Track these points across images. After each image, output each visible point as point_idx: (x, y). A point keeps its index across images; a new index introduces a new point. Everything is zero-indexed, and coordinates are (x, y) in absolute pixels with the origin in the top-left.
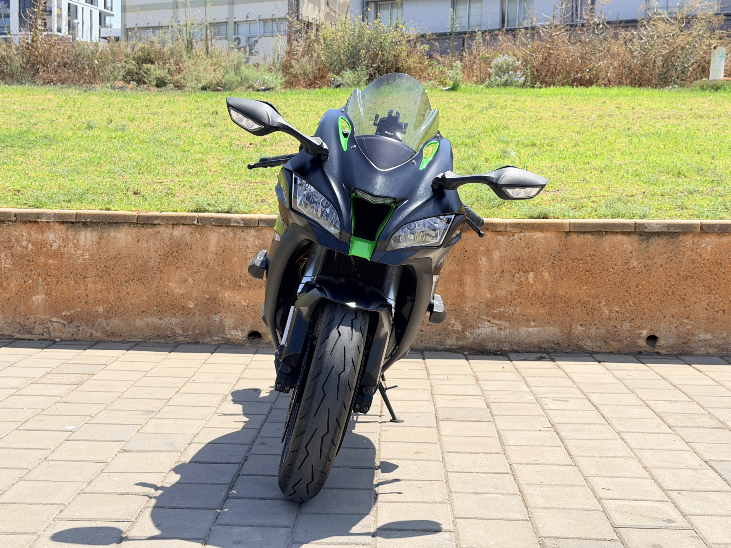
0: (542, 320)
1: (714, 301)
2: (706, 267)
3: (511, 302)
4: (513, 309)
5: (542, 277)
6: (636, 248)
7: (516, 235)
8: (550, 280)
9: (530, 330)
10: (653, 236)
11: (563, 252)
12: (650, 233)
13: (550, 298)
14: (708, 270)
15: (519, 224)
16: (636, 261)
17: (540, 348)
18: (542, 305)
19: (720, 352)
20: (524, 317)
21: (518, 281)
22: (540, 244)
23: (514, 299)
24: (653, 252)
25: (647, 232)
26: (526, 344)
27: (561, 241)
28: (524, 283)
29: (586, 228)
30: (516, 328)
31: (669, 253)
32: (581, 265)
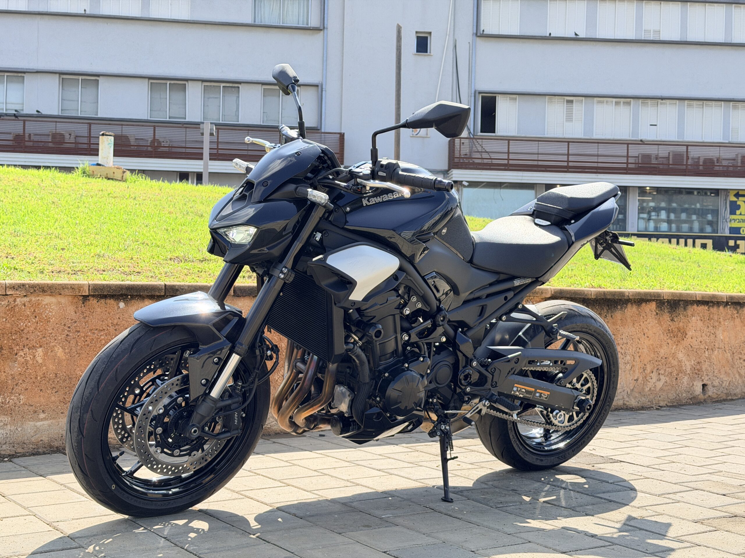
0: (53, 410)
3: (13, 389)
4: (16, 398)
5: (53, 354)
7: (18, 300)
8: (64, 358)
9: (39, 424)
11: (80, 321)
13: (65, 381)
15: (24, 285)
17: (51, 447)
18: (55, 390)
20: (30, 408)
21: (23, 360)
22: (50, 312)
23: (17, 385)
26: (33, 443)
27: (77, 307)
28: (31, 362)
29: (109, 291)
30: (19, 425)
32: (102, 337)
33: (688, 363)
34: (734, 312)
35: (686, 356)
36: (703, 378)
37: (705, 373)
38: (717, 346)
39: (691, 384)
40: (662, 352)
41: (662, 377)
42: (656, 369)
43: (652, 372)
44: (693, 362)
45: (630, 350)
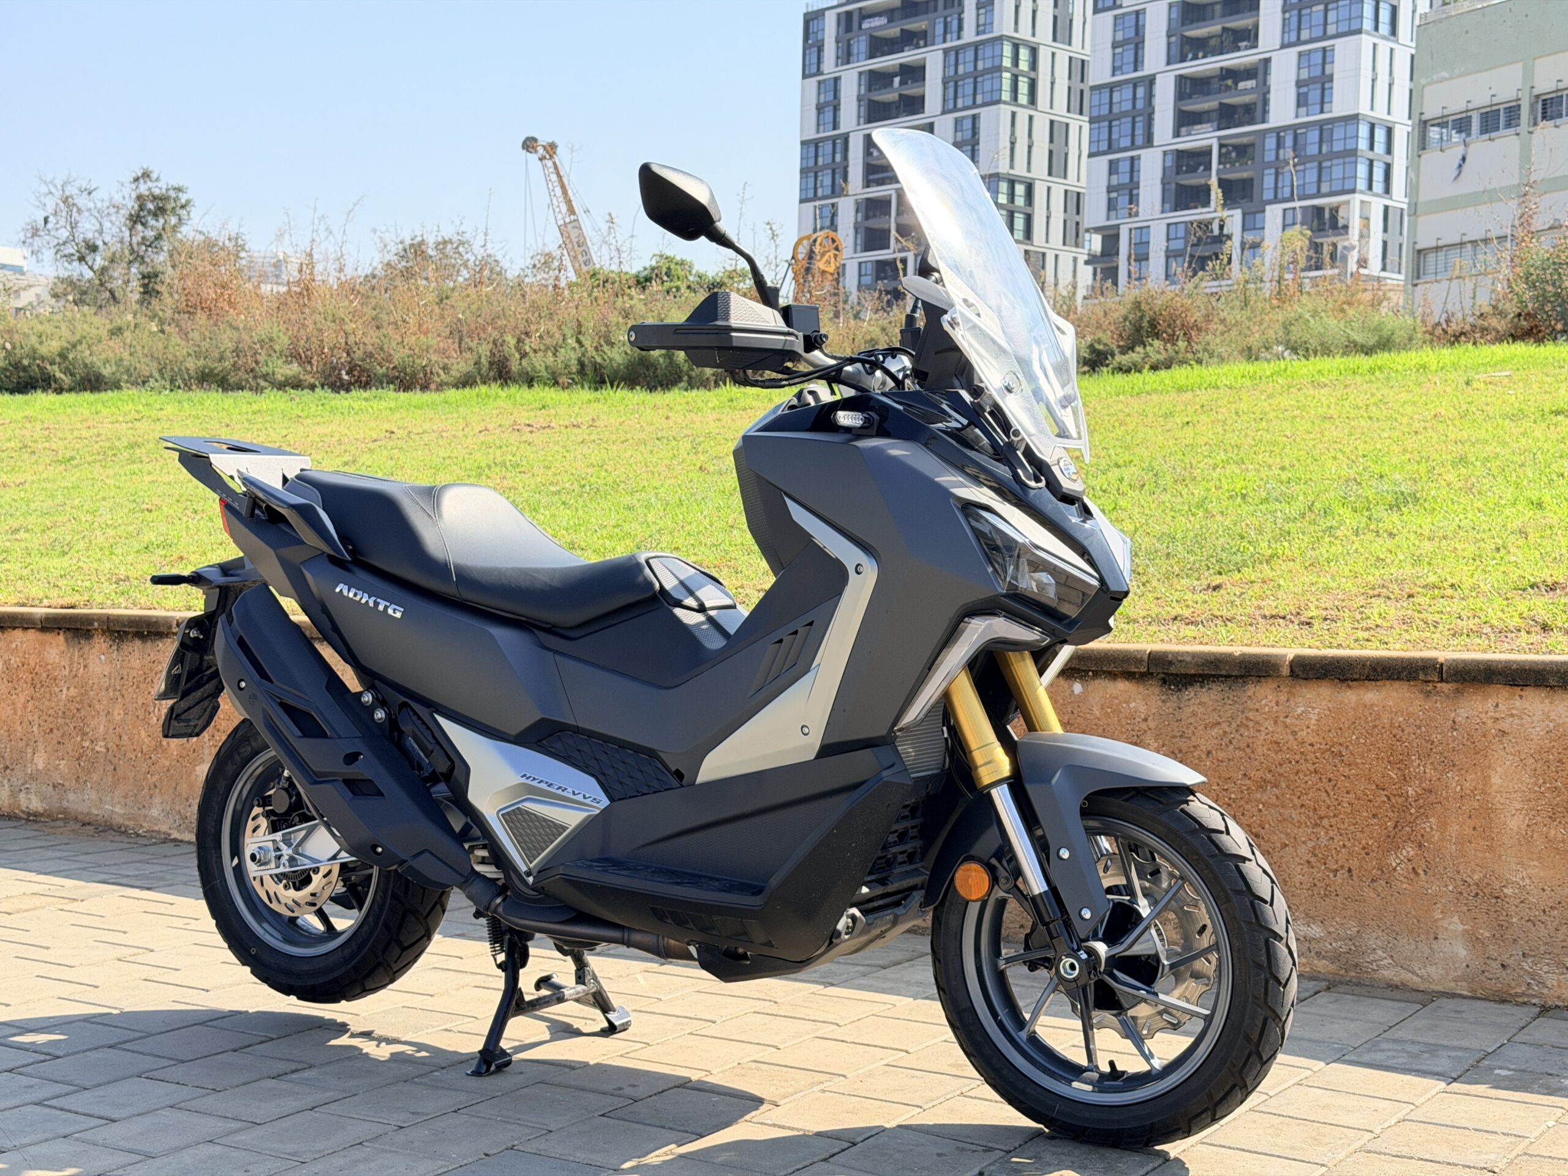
1: (1326, 846)
2: (1306, 760)
6: (1154, 711)
10: (1191, 684)
12: (1186, 676)
14: (1312, 768)
16: (1156, 740)
19: (1342, 972)
24: (1192, 720)
25: (1177, 675)
31: (1225, 726)
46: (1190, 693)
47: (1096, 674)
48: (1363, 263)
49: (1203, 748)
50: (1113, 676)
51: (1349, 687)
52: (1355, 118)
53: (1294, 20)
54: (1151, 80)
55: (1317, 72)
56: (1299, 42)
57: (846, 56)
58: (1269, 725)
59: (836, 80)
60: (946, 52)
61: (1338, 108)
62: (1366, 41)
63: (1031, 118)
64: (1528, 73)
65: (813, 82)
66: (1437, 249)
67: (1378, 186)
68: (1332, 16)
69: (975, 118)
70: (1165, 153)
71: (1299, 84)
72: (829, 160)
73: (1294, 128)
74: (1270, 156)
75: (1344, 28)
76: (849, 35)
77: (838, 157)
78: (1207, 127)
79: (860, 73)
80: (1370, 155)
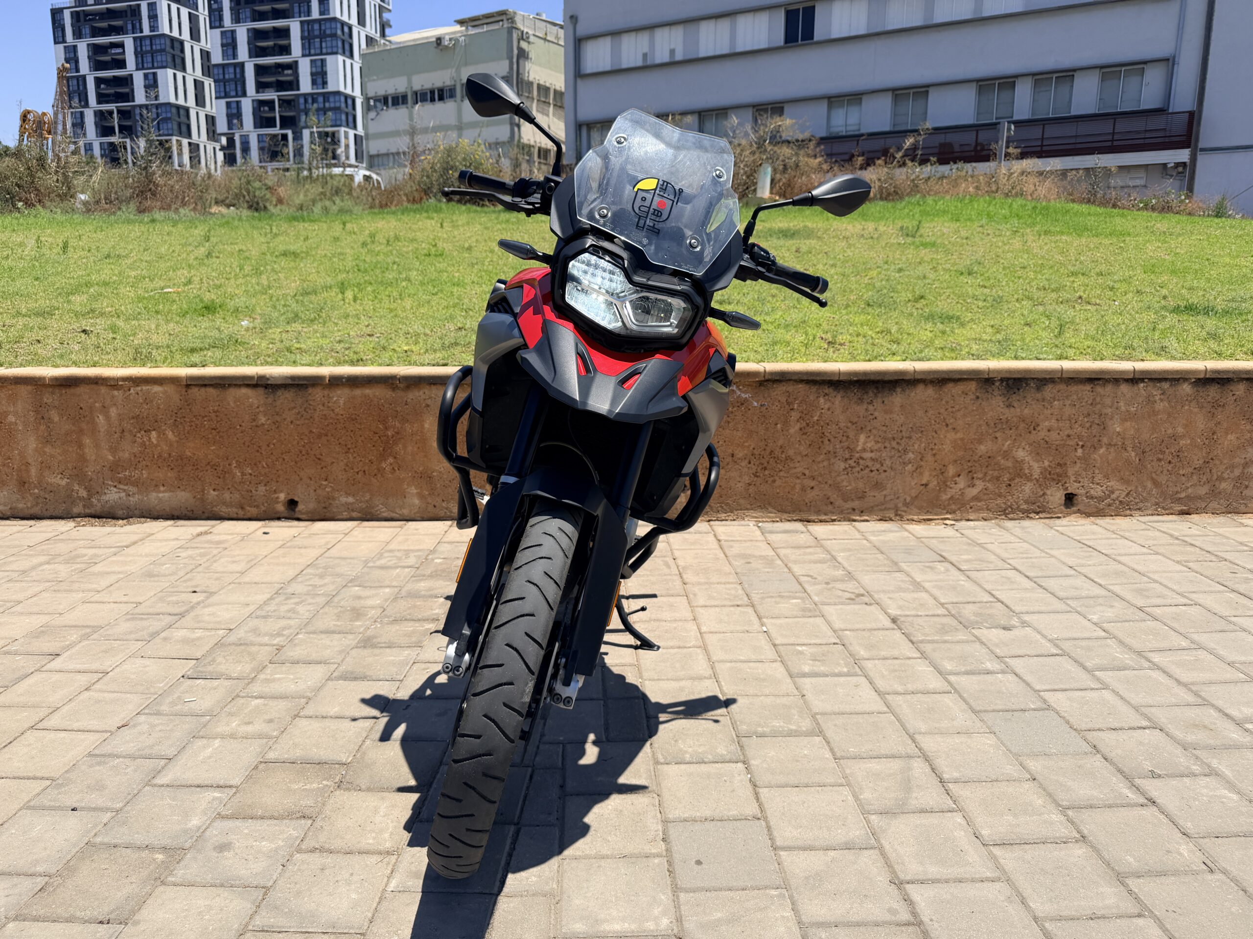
0: (171, 484)
2: (340, 422)
3: (136, 465)
4: (139, 473)
5: (165, 436)
6: (262, 402)
7: (132, 389)
8: (174, 440)
10: (279, 389)
11: (185, 408)
12: (275, 385)
14: (343, 426)
15: (129, 377)
16: (264, 417)
18: (170, 468)
20: (152, 482)
21: (141, 441)
22: (159, 399)
23: (139, 461)
24: (281, 406)
25: (271, 385)
27: (181, 396)
28: (147, 443)
29: (204, 381)
31: (298, 408)
32: (206, 423)
33: (1035, 465)
34: (1155, 393)
35: (1033, 455)
36: (1067, 485)
37: (1073, 478)
38: (1105, 440)
39: (1041, 493)
40: (982, 449)
41: (977, 482)
42: (967, 471)
43: (959, 476)
44: (1047, 463)
45: (916, 446)
46: (279, 393)
47: (230, 385)
48: (347, 158)
49: (289, 420)
50: (240, 386)
51: (357, 387)
52: (338, 93)
53: (307, 45)
54: (242, 65)
55: (319, 70)
56: (310, 55)
57: (78, 35)
58: (321, 407)
59: (75, 47)
60: (135, 39)
61: (331, 88)
62: (340, 58)
63: (184, 77)
64: (410, 81)
65: (61, 47)
66: (378, 155)
67: (351, 124)
68: (324, 45)
69: (155, 74)
70: (253, 101)
71: (312, 74)
72: (76, 88)
73: (312, 95)
74: (302, 107)
75: (329, 51)
76: (79, 24)
77: (81, 88)
78: (272, 90)
79: (88, 45)
80: (346, 110)
